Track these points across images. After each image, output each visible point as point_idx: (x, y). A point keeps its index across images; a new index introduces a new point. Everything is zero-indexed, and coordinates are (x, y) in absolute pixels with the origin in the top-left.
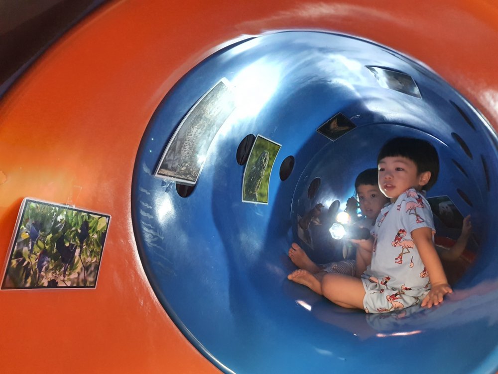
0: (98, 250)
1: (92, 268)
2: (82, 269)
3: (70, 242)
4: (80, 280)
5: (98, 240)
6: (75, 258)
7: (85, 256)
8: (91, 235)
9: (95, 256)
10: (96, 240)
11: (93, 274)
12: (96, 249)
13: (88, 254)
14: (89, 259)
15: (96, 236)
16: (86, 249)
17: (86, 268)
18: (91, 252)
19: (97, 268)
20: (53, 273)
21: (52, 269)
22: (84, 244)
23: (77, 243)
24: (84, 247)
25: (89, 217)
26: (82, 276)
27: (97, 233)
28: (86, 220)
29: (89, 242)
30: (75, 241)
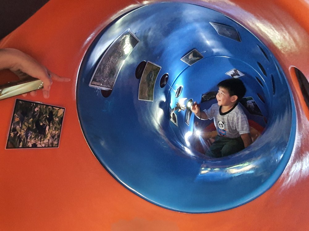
0: (59, 127)
1: (56, 137)
2: (50, 137)
3: (43, 122)
4: (50, 143)
5: (58, 122)
6: (46, 131)
7: (52, 131)
8: (54, 119)
9: (57, 130)
10: (57, 121)
11: (57, 140)
12: (58, 126)
13: (54, 129)
14: (54, 132)
15: (57, 119)
16: (52, 126)
17: (53, 137)
18: (55, 128)
19: (59, 136)
20: (34, 140)
21: (33, 138)
22: (51, 124)
23: (47, 123)
24: (51, 126)
25: (53, 109)
26: (51, 141)
27: (58, 117)
28: (51, 110)
29: (54, 123)
30: (46, 122)
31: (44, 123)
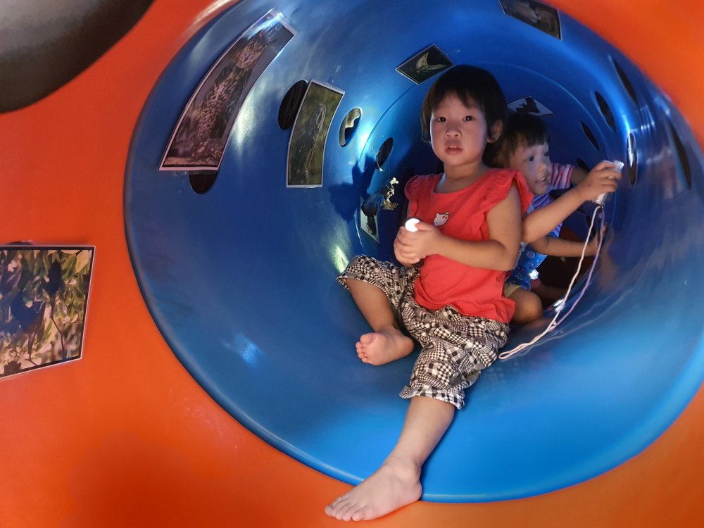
0: (79, 303)
1: (73, 331)
2: (57, 336)
3: (33, 299)
4: (56, 352)
5: (78, 288)
6: (45, 321)
7: (60, 316)
8: (66, 282)
9: (76, 312)
10: (75, 288)
11: (75, 339)
12: (77, 301)
13: (65, 312)
14: (67, 319)
15: (74, 282)
16: (60, 304)
17: (64, 333)
18: (69, 307)
19: (80, 328)
20: (12, 352)
21: (9, 347)
22: (57, 298)
23: (45, 298)
24: (57, 303)
25: (61, 255)
26: (58, 346)
27: (75, 276)
28: (56, 260)
29: (65, 293)
30: (42, 296)
31: (36, 300)
